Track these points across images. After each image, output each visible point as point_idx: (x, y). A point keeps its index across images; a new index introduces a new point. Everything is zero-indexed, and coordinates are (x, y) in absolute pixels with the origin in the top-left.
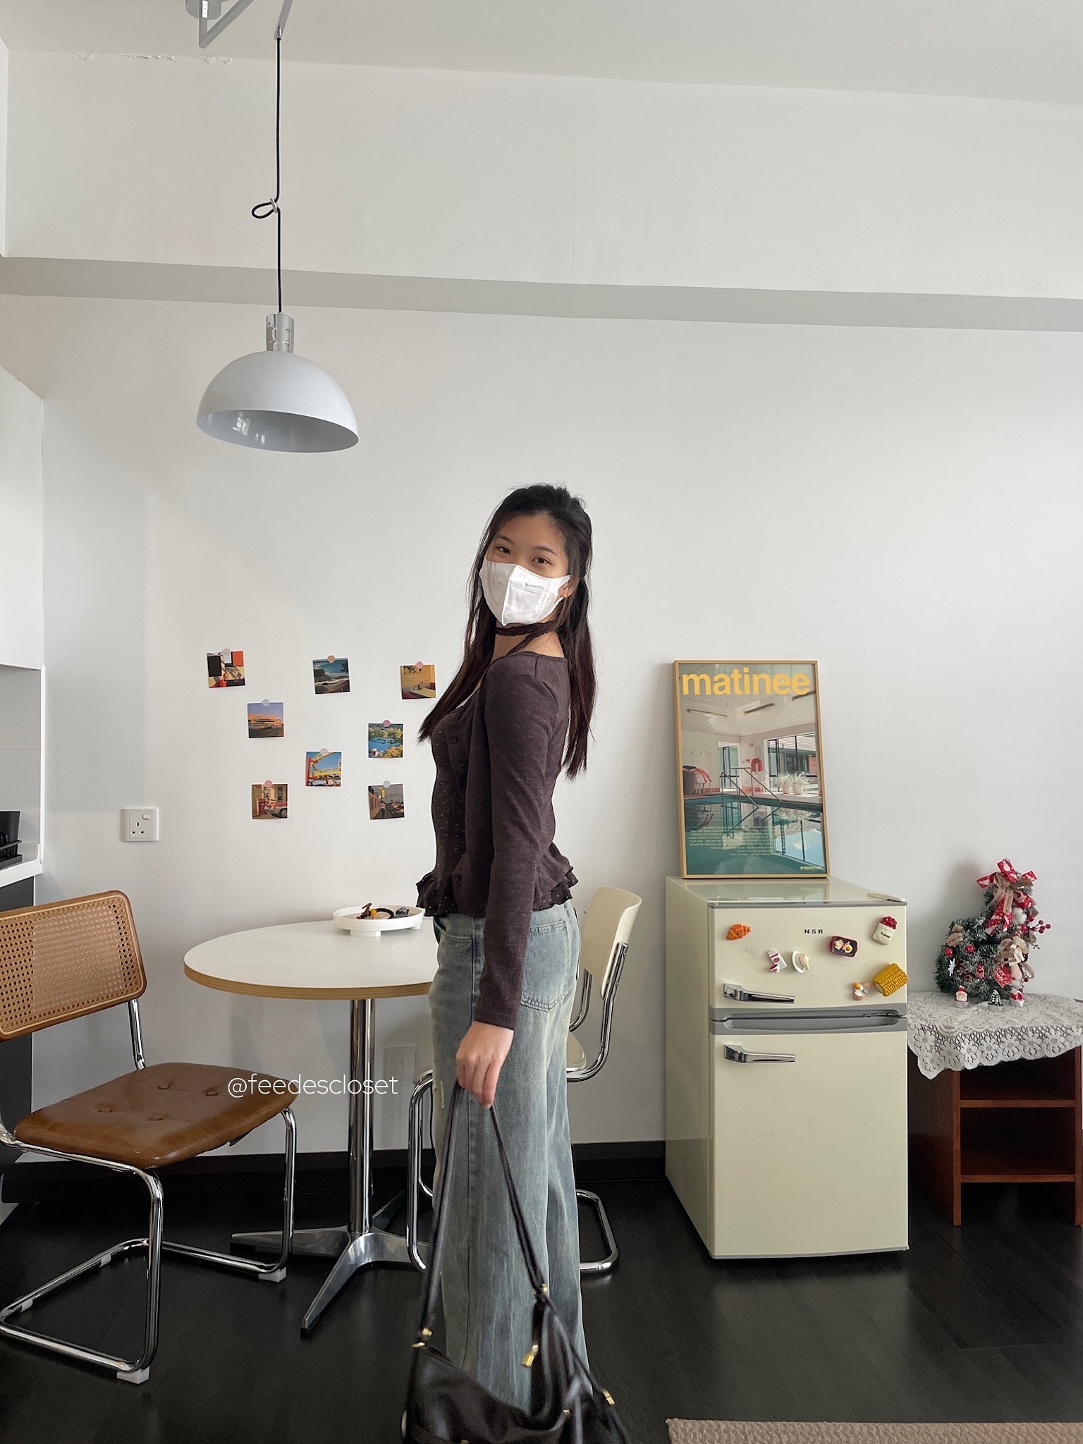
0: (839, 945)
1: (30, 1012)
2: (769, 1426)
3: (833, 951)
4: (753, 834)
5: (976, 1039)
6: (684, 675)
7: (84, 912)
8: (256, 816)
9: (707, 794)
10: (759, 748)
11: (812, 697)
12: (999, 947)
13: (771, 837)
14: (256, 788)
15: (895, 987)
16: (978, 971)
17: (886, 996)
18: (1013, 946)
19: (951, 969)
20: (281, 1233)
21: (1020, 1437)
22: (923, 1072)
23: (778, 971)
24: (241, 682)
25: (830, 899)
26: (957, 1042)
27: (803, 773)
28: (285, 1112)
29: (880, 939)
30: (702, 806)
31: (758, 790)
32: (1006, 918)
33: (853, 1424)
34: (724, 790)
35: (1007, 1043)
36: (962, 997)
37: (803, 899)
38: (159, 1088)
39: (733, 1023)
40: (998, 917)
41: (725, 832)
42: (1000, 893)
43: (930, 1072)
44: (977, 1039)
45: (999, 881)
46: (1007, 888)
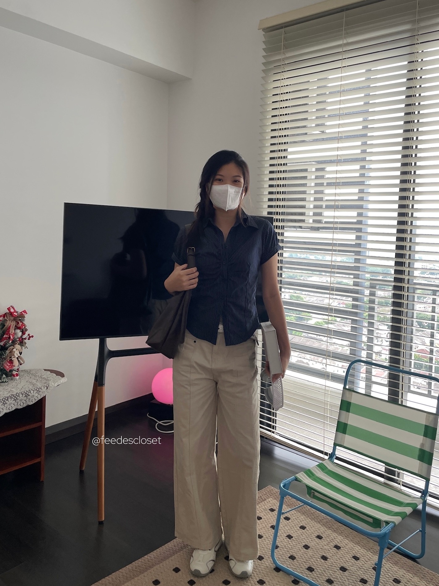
12: (7, 352)
18: (14, 350)
32: (11, 336)
35: (8, 403)
42: (8, 324)
45: (8, 317)
46: (12, 320)
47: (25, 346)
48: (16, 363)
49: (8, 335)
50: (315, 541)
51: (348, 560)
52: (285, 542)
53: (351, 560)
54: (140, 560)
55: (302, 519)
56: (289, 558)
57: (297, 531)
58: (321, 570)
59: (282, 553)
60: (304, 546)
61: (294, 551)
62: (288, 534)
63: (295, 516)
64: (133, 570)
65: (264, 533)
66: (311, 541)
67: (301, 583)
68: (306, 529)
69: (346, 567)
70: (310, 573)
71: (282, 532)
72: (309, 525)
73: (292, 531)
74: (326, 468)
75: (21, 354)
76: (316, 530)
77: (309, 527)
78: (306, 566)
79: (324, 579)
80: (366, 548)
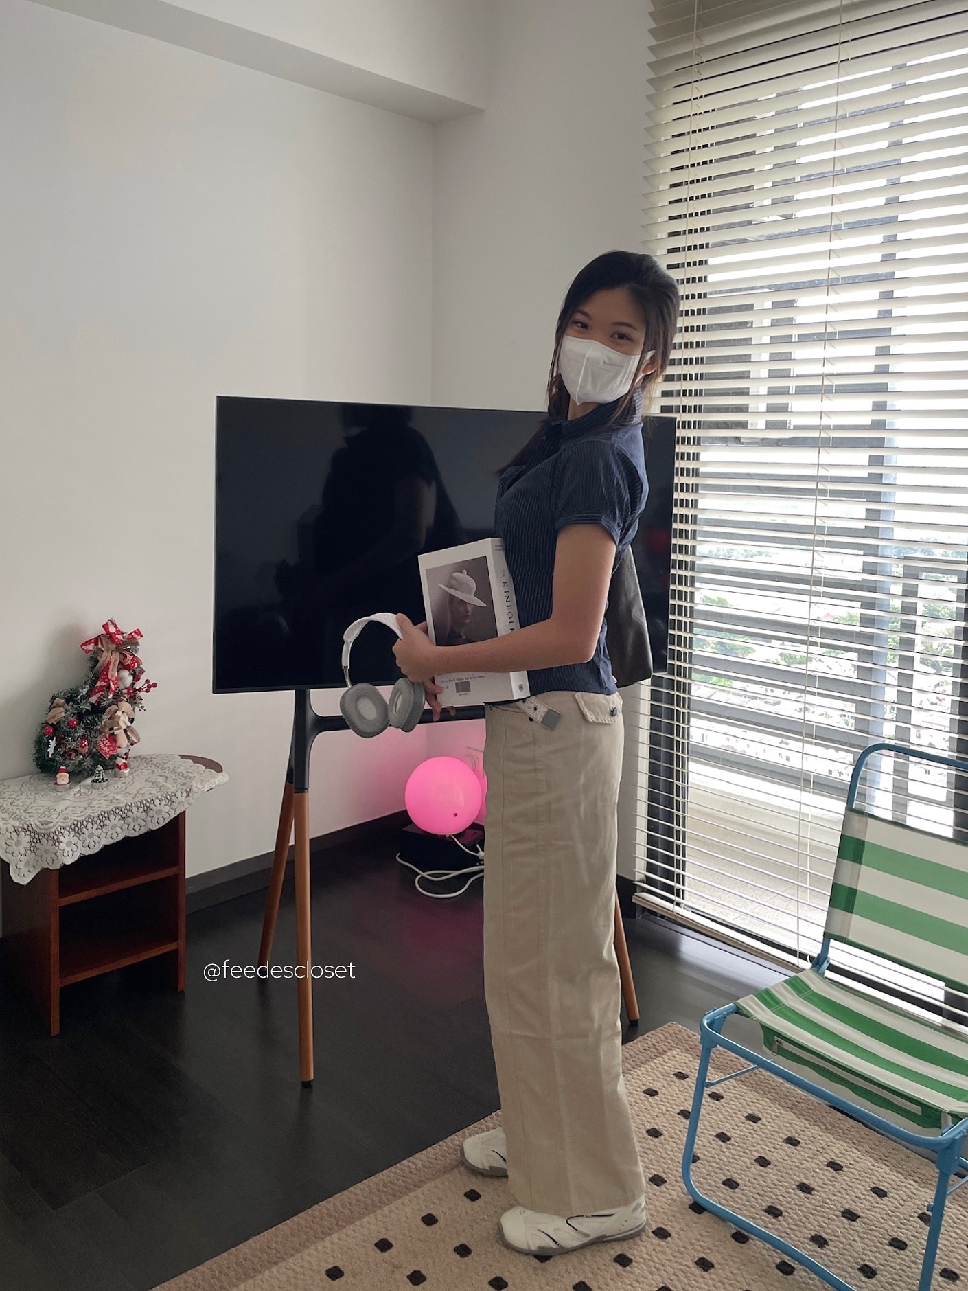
5: (77, 829)
12: (104, 716)
16: (82, 746)
18: (119, 713)
19: (51, 750)
22: (16, 880)
26: (55, 837)
32: (111, 683)
35: (110, 825)
36: (63, 778)
40: (103, 684)
42: (105, 657)
43: (24, 877)
45: (104, 644)
46: (112, 651)
47: (141, 705)
48: (122, 740)
49: (105, 682)
50: (782, 1150)
51: (860, 1195)
52: (713, 1148)
53: (868, 1195)
54: (393, 1169)
55: (750, 1100)
56: (724, 1183)
57: (740, 1124)
58: (796, 1214)
59: (708, 1171)
60: (756, 1160)
61: (735, 1168)
62: (720, 1131)
63: (735, 1092)
64: (379, 1191)
65: (663, 1126)
66: (774, 1150)
67: (752, 1239)
68: (760, 1122)
69: (857, 1210)
70: (773, 1220)
71: (704, 1125)
72: (767, 1113)
73: (727, 1125)
74: (807, 989)
75: (132, 722)
76: (784, 1126)
77: (766, 1117)
78: (764, 1204)
79: (806, 1235)
80: (902, 1171)
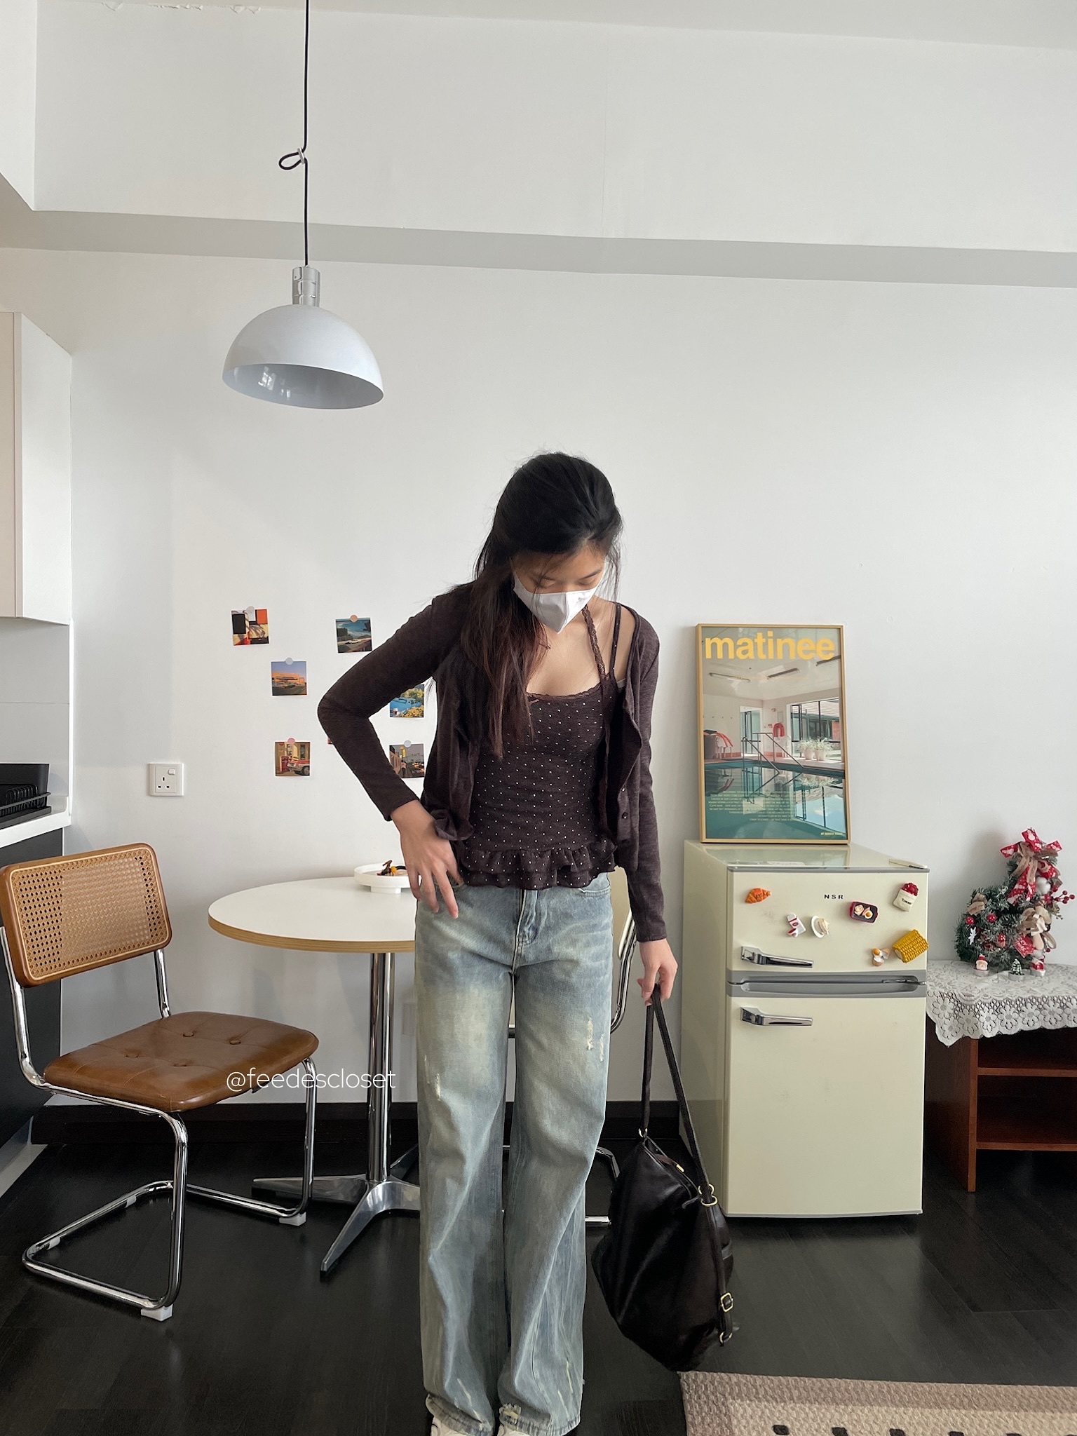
0: (859, 910)
1: (59, 959)
2: (780, 1381)
3: (853, 916)
4: (774, 799)
5: (995, 1007)
6: (707, 639)
7: (112, 863)
8: (277, 774)
9: (729, 758)
10: (782, 714)
11: (837, 662)
12: (1021, 916)
13: (792, 803)
14: (279, 745)
15: (915, 954)
16: (999, 940)
17: (906, 962)
18: (1036, 916)
19: (972, 938)
20: (301, 1179)
21: (1031, 1400)
22: (941, 1039)
23: (796, 936)
24: (266, 641)
25: (851, 865)
26: (976, 1010)
27: (826, 738)
28: (306, 1061)
29: (901, 905)
30: (723, 770)
31: (780, 755)
32: (1029, 888)
33: (864, 1381)
34: (746, 755)
35: (1027, 1011)
36: (982, 965)
37: (824, 865)
38: (184, 1036)
39: (750, 987)
40: (1021, 887)
41: (745, 797)
42: (1023, 863)
43: (948, 1038)
44: (997, 1007)
45: (1023, 850)
46: (1032, 858)
47: (1058, 914)
48: (1039, 943)
49: (1023, 886)
